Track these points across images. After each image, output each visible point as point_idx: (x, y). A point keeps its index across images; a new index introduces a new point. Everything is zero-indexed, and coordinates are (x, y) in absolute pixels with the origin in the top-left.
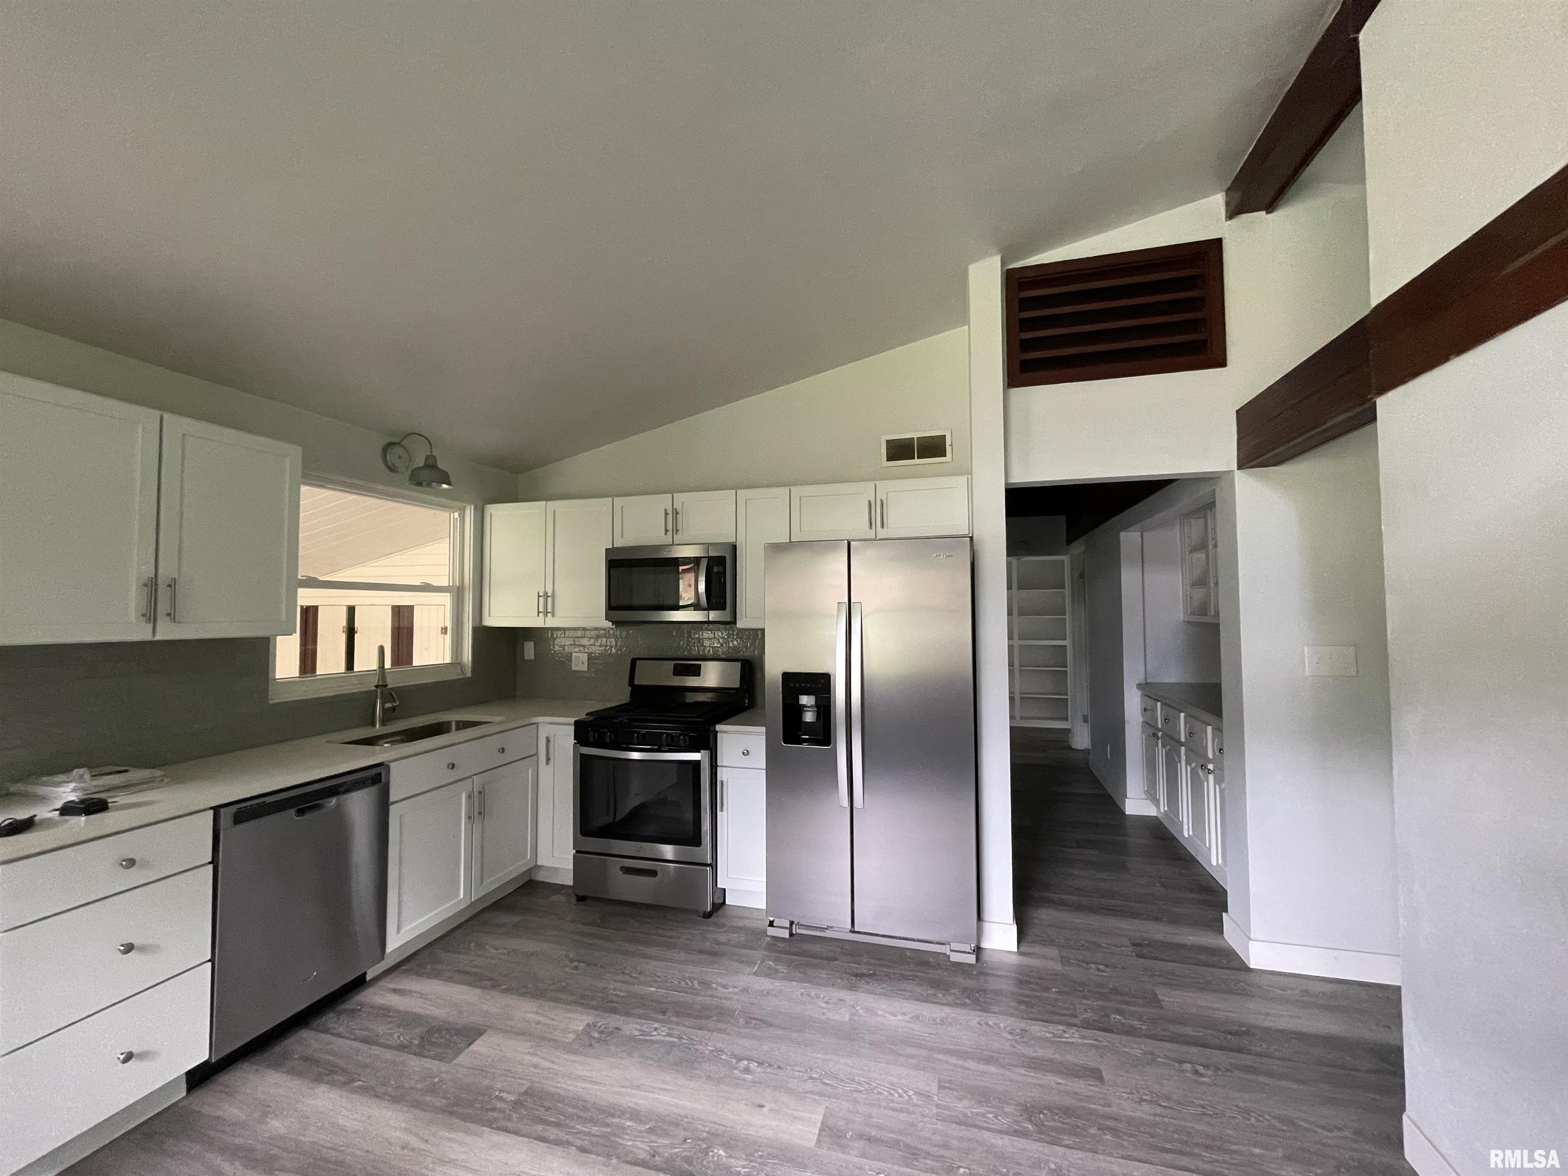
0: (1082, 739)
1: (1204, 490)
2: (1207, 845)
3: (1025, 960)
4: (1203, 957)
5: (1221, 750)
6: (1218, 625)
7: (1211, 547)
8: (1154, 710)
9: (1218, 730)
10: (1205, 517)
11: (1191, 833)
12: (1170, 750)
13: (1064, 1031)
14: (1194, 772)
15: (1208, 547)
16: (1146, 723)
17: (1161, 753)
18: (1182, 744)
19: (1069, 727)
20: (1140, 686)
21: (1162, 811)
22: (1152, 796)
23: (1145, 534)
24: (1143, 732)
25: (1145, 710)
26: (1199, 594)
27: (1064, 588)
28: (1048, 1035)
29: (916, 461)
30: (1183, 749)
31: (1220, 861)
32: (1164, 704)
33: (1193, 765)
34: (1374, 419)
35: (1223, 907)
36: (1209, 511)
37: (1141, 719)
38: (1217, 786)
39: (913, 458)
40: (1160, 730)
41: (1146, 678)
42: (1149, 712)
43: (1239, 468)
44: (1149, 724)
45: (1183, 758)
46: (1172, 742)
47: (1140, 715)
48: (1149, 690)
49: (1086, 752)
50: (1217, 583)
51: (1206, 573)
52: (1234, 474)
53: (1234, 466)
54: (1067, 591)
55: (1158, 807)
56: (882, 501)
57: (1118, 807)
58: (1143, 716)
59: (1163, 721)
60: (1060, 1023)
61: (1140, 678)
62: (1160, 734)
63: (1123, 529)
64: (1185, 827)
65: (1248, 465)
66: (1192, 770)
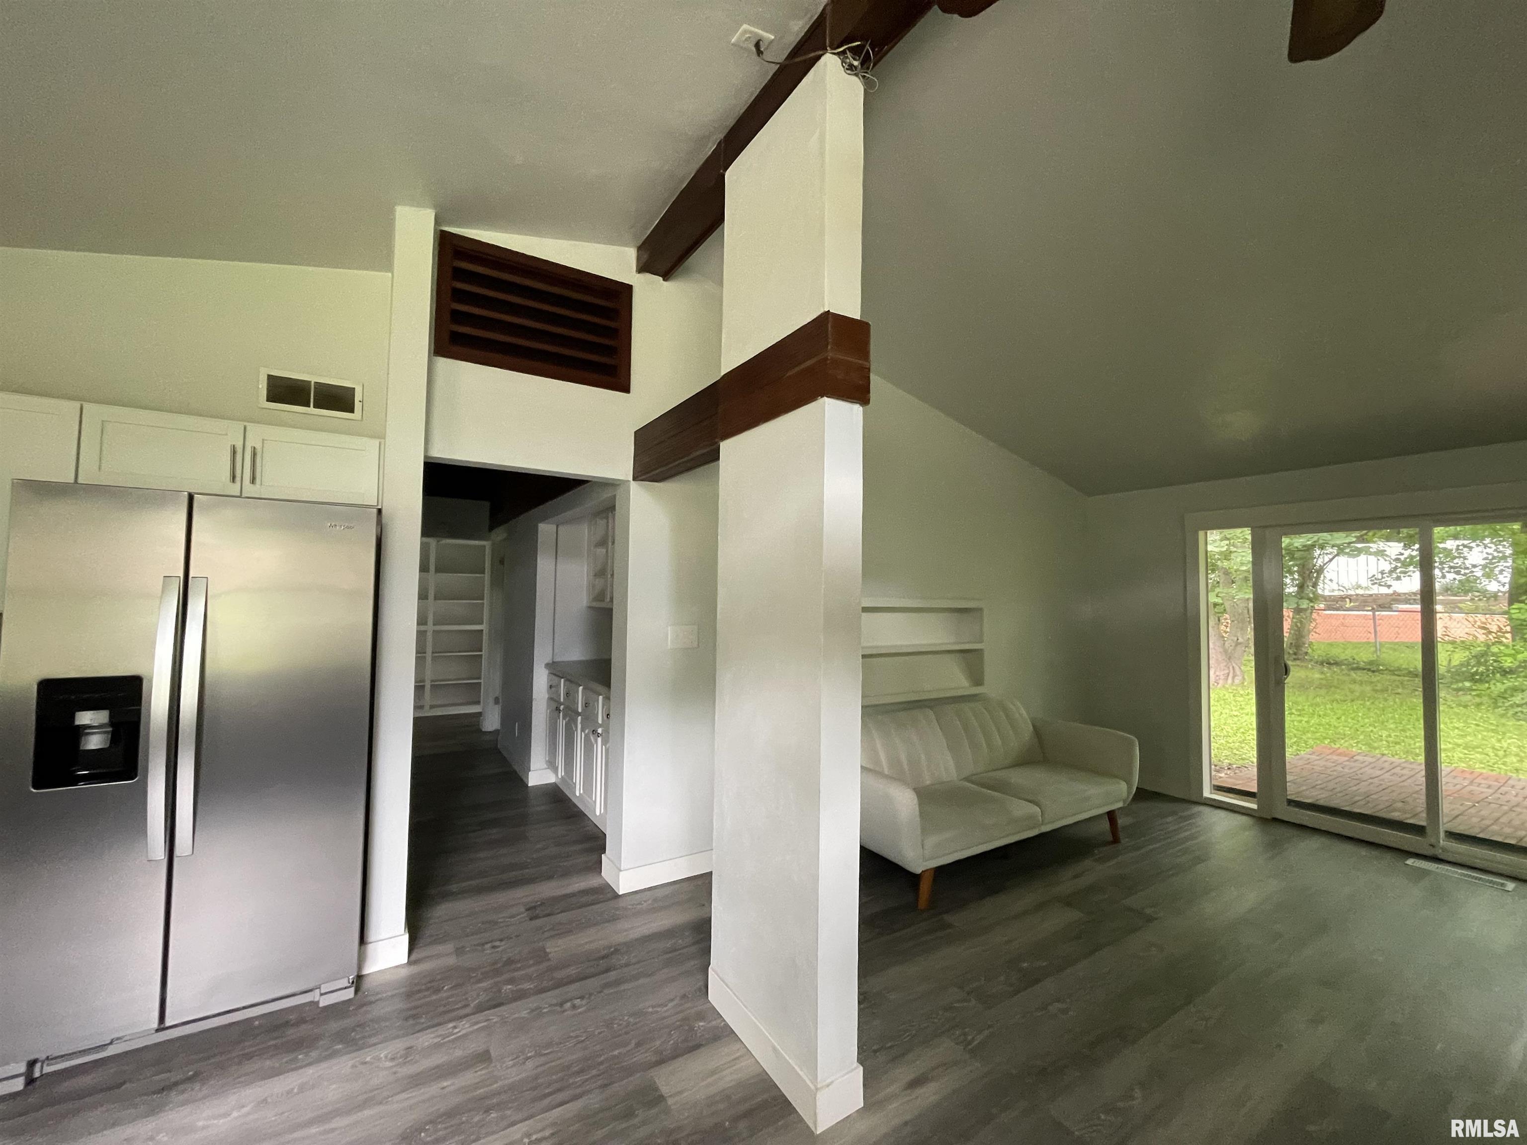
0: (492, 722)
1: (606, 495)
2: (594, 799)
3: (415, 969)
4: (584, 899)
5: (608, 715)
6: (612, 610)
7: (610, 544)
8: (559, 685)
9: (607, 698)
10: (607, 518)
11: (582, 792)
12: (569, 720)
13: (455, 1027)
14: (587, 738)
15: (608, 544)
16: (551, 699)
17: (562, 723)
18: (579, 714)
19: (480, 710)
20: (547, 666)
21: (560, 777)
22: (552, 765)
23: (560, 528)
24: (548, 706)
25: (551, 687)
26: (599, 583)
27: (483, 573)
28: (436, 1040)
29: (311, 410)
30: (580, 718)
31: (602, 812)
32: (567, 680)
33: (587, 731)
34: (718, 458)
35: (603, 850)
36: (610, 514)
37: (547, 696)
38: (604, 747)
39: (307, 405)
40: (561, 704)
41: (553, 658)
42: (553, 689)
43: (634, 479)
44: (553, 700)
45: (579, 726)
46: (571, 713)
47: (546, 691)
48: (556, 669)
49: (496, 732)
50: (612, 575)
51: (605, 564)
52: (629, 487)
53: (631, 478)
54: (487, 576)
55: (557, 775)
56: (254, 451)
57: (522, 780)
58: (548, 693)
59: (565, 696)
60: (450, 1021)
61: (548, 660)
62: (562, 707)
63: (541, 522)
64: (578, 787)
65: (640, 478)
66: (586, 735)
